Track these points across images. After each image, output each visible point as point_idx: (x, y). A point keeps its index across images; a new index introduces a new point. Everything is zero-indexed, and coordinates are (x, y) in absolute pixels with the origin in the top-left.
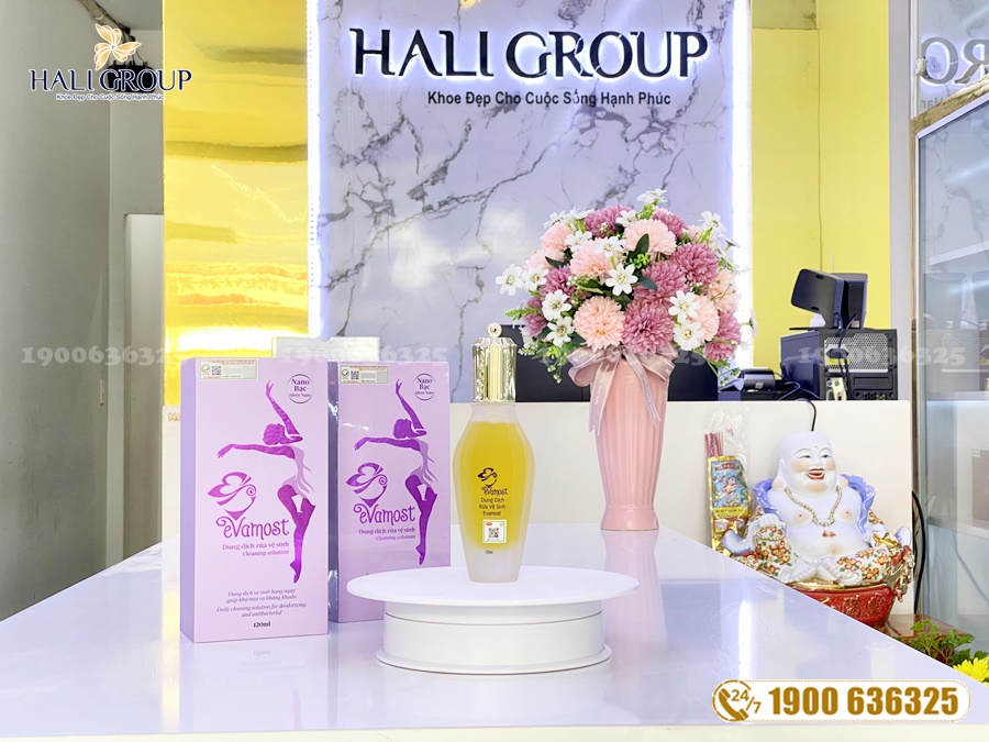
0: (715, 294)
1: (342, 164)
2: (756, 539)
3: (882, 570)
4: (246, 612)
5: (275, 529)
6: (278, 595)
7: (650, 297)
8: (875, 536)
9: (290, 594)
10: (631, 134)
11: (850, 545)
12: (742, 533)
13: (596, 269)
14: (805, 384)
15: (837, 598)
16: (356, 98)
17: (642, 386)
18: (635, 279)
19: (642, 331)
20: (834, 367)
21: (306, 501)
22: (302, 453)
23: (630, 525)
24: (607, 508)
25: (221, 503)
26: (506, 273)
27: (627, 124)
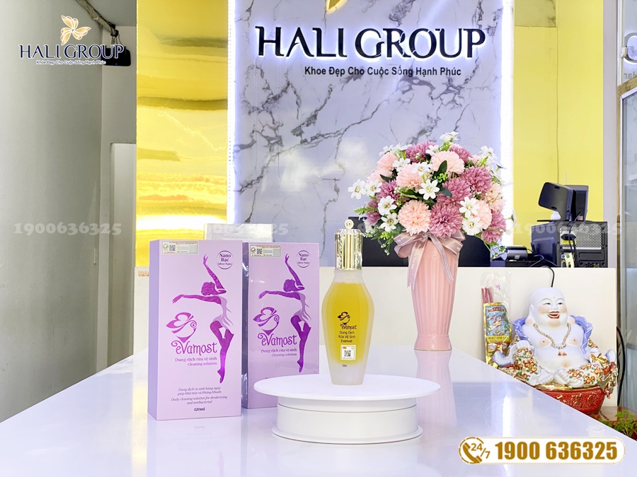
0: (489, 199)
1: (250, 113)
2: (514, 356)
3: (597, 377)
4: (190, 401)
5: (208, 349)
6: (210, 391)
7: (448, 201)
8: (593, 356)
9: (218, 390)
10: (435, 94)
11: (576, 361)
12: (505, 352)
13: (412, 183)
14: (547, 256)
15: (568, 396)
16: (259, 71)
17: (442, 258)
18: (438, 189)
19: (442, 223)
20: (566, 246)
21: (228, 331)
22: (226, 301)
23: (433, 347)
24: (418, 336)
25: (175, 332)
26: (355, 185)
27: (433, 88)
